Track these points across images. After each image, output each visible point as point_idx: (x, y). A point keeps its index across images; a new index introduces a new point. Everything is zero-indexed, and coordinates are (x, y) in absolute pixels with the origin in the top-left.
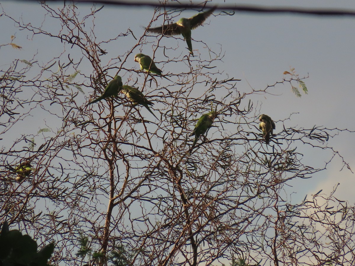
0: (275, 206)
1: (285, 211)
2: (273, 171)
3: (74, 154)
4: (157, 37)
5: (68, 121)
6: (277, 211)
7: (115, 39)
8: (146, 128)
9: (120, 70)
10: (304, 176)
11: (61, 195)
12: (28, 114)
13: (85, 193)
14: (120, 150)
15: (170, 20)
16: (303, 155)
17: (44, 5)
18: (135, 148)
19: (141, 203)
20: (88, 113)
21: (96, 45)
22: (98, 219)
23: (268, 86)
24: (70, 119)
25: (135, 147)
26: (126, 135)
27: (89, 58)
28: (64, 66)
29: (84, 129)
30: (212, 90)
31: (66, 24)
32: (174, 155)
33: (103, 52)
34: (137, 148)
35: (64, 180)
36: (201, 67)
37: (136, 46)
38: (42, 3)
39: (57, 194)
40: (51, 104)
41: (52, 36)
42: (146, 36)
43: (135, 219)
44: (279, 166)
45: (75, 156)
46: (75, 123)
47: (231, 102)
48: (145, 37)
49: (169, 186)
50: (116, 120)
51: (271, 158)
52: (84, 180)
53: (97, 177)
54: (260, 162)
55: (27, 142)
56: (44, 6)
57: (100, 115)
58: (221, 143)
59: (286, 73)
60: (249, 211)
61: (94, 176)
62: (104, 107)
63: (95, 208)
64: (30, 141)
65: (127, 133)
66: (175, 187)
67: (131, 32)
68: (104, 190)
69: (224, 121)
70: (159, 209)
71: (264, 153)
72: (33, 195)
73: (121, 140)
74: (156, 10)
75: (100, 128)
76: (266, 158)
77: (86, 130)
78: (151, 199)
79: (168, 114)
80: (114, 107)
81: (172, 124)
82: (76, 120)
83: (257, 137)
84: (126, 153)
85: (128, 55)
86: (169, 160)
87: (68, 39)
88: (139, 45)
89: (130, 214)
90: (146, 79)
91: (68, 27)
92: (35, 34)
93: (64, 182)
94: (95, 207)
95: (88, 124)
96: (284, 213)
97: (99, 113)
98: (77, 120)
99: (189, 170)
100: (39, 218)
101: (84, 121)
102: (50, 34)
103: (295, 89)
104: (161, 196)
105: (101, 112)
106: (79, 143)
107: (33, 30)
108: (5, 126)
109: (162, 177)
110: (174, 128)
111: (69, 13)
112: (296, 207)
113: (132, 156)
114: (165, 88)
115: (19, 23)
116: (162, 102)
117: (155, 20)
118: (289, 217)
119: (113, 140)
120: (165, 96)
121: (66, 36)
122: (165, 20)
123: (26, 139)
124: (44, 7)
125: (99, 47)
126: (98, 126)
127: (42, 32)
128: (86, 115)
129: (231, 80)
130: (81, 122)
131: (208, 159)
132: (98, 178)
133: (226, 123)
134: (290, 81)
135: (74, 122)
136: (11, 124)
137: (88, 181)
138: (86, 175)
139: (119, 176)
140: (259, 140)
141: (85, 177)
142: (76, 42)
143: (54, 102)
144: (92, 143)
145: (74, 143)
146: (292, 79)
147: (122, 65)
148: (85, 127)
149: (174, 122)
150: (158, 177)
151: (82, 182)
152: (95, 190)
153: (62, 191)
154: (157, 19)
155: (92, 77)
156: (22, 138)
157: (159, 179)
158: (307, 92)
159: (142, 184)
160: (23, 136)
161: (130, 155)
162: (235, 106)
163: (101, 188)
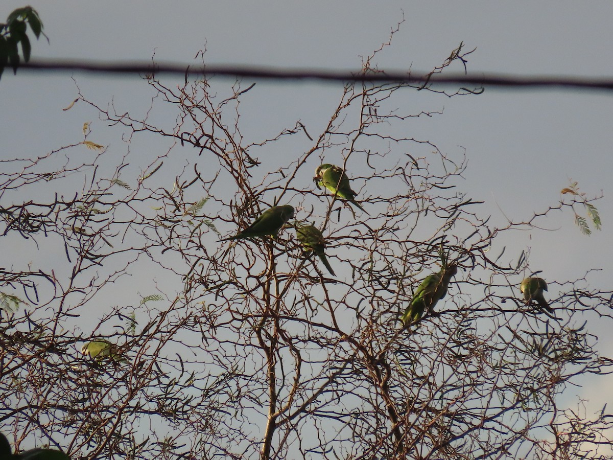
0: (551, 425)
1: (570, 432)
2: (546, 364)
3: (204, 337)
4: (349, 135)
5: (193, 280)
6: (555, 433)
7: (275, 140)
8: (326, 291)
9: (284, 193)
10: (600, 371)
11: (181, 410)
12: (124, 272)
13: (224, 406)
14: (285, 331)
15: (373, 105)
16: (597, 338)
17: (151, 81)
18: (309, 328)
19: (315, 420)
20: (227, 267)
21: (242, 150)
22: (246, 451)
23: (536, 215)
24: (197, 277)
25: (310, 325)
26: (294, 304)
27: (232, 173)
28: (185, 185)
29: (220, 294)
30: (450, 228)
31: (191, 113)
32: (376, 337)
33: (254, 163)
34: (313, 326)
35: (186, 382)
36: (430, 186)
37: (312, 151)
38: (148, 78)
39: (176, 407)
40: (163, 252)
41: (165, 135)
42: (331, 133)
43: (310, 450)
44: (556, 354)
45: (206, 341)
46: (205, 284)
47: (472, 245)
48: (327, 135)
49: (370, 392)
50: (279, 279)
51: (542, 340)
52: (219, 383)
53: (243, 377)
54: (524, 349)
55: (122, 319)
56: (153, 83)
57: (248, 270)
58: (455, 316)
59: (566, 191)
60: (507, 434)
61: (238, 375)
62: (255, 257)
63: (239, 431)
64: (128, 318)
65: (296, 302)
66: (377, 393)
67: (303, 127)
68: (255, 400)
69: (470, 281)
70: (354, 432)
71: (531, 334)
72: (132, 409)
73: (285, 313)
74: (347, 89)
75: (248, 292)
76: (534, 342)
77: (223, 296)
78: (339, 416)
79: (365, 267)
80: (274, 257)
81: (371, 284)
82: (206, 278)
83: (519, 306)
84: (294, 335)
85: (299, 166)
86: (367, 346)
87: (193, 140)
88: (317, 148)
89: (301, 441)
90: (330, 208)
91: (194, 119)
92: (135, 131)
93: (185, 387)
94: (239, 429)
95: (226, 285)
96: (567, 436)
97: (248, 267)
98: (208, 279)
99: (402, 364)
100: (144, 448)
101: (220, 280)
102: (161, 131)
103: (580, 220)
104: (357, 410)
105: (251, 265)
106: (213, 319)
107: (131, 125)
108: (84, 293)
109: (358, 378)
110: (375, 290)
111: (195, 95)
112: (588, 425)
113: (304, 341)
114: (363, 223)
115: (107, 113)
116: (357, 247)
117: (345, 106)
118: (576, 444)
119: (272, 314)
120: (364, 237)
121: (189, 134)
122: (364, 106)
123: (119, 315)
124: (153, 85)
125: (246, 154)
126: (245, 289)
127: (147, 128)
128: (223, 269)
129: (466, 203)
130: (215, 283)
131: (435, 343)
132: (245, 379)
133: (474, 284)
134: (571, 206)
135: (204, 282)
136: (95, 289)
137: (227, 384)
138: (223, 375)
139: (284, 377)
140: (523, 312)
141: (222, 377)
142: (208, 145)
143: (168, 249)
144: (234, 319)
145: (203, 320)
146: (575, 201)
147: (288, 184)
148: (222, 290)
149: (375, 280)
150: (351, 377)
151: (216, 387)
152: (240, 400)
153: (184, 402)
154: (348, 104)
155: (234, 204)
156: (114, 313)
157: (352, 380)
158: (599, 225)
159: (325, 389)
160: (114, 309)
161: (300, 341)
162: (479, 251)
163: (250, 397)
